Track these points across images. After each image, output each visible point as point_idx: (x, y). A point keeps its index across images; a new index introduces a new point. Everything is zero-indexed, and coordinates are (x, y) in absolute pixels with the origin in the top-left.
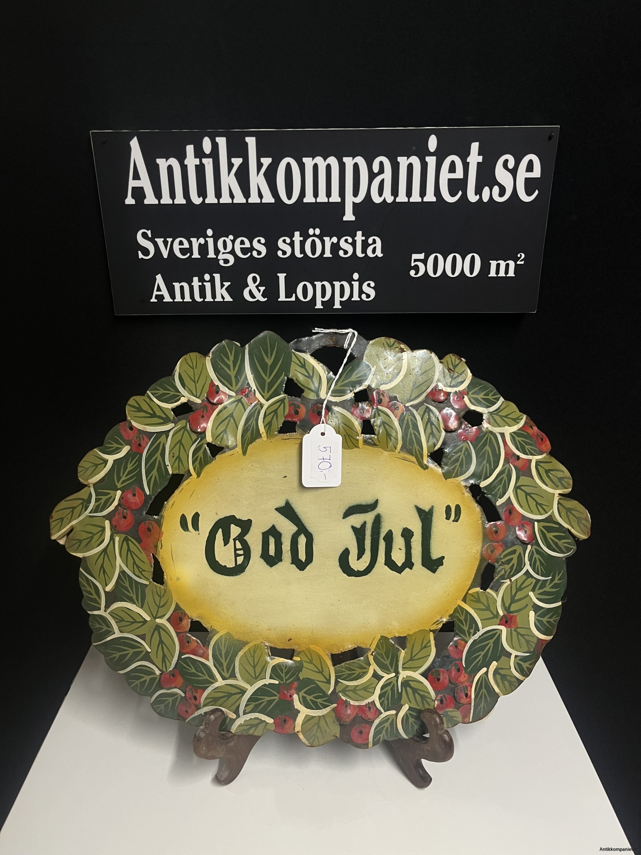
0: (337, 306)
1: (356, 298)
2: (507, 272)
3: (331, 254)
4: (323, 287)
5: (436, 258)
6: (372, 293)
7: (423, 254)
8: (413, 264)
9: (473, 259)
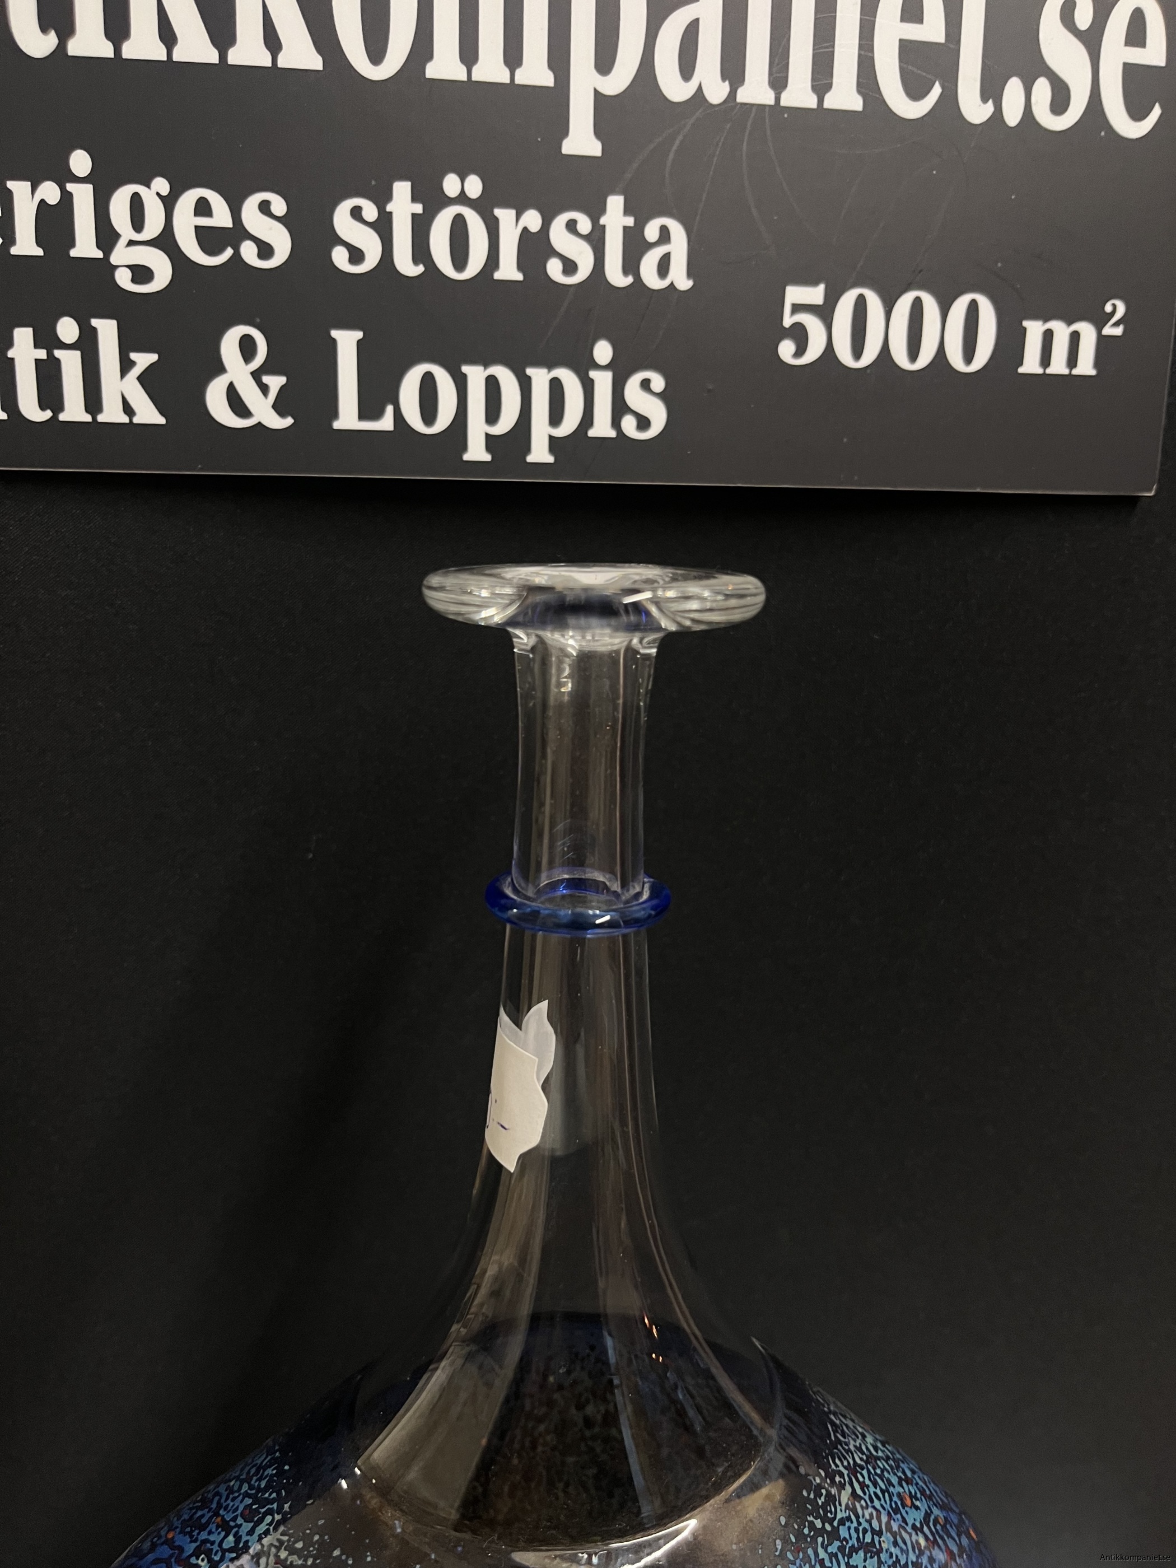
0: (540, 453)
1: (602, 428)
2: (1072, 360)
3: (520, 267)
4: (492, 386)
5: (861, 304)
6: (658, 415)
7: (822, 287)
8: (788, 321)
9: (973, 311)
